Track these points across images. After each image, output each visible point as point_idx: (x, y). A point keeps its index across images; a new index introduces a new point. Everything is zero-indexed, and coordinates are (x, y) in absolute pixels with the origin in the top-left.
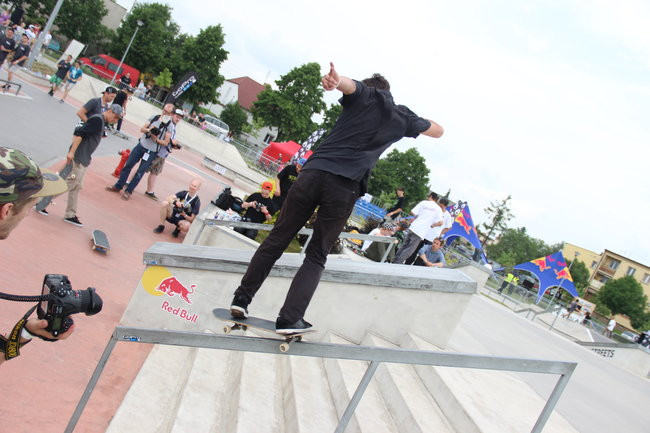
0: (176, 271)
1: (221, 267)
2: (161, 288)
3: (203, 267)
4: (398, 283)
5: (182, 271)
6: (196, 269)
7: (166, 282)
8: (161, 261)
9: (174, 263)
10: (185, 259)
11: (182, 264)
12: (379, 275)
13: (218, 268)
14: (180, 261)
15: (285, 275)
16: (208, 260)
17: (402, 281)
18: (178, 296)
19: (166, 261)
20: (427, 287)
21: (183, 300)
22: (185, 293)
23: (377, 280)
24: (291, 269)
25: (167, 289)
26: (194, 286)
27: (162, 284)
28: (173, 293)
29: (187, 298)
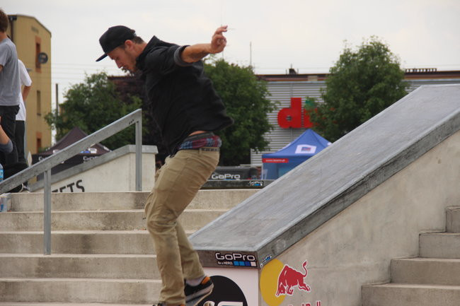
0: (285, 255)
1: (322, 217)
2: (281, 290)
3: (308, 230)
4: (452, 127)
5: (290, 251)
6: (302, 238)
7: (282, 279)
8: (273, 251)
9: (285, 245)
10: (291, 231)
13: (320, 221)
14: (289, 237)
15: (371, 187)
16: (310, 217)
17: (454, 124)
18: (297, 289)
19: (278, 249)
21: (303, 290)
22: (301, 279)
23: (437, 137)
24: (373, 176)
25: (286, 288)
26: (305, 264)
27: (279, 284)
28: (292, 288)
29: (305, 285)
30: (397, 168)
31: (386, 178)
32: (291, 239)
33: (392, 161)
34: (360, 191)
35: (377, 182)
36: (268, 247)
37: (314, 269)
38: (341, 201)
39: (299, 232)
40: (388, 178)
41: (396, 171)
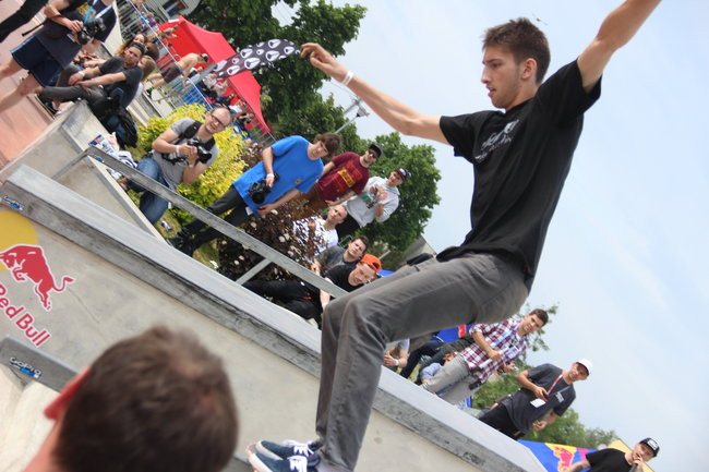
0: (48, 238)
1: (136, 267)
2: (5, 257)
3: (103, 252)
4: (429, 430)
5: (60, 244)
6: (89, 251)
7: (22, 252)
8: (30, 209)
9: (55, 223)
10: (78, 225)
11: (67, 232)
12: (404, 402)
13: (130, 268)
14: (67, 224)
15: (243, 331)
16: (120, 246)
17: (437, 431)
18: (31, 285)
19: (40, 214)
20: (475, 460)
21: (38, 296)
22: (47, 284)
23: (396, 410)
24: (256, 325)
25: (16, 265)
26: (70, 280)
27: (12, 251)
28: (24, 275)
29: (46, 296)
30: (301, 363)
31: (273, 349)
32: (68, 230)
33: (300, 347)
34: (220, 312)
35: (254, 338)
36: (28, 196)
37: (76, 300)
38: (183, 288)
39: (89, 239)
40: (275, 354)
41: (295, 361)
